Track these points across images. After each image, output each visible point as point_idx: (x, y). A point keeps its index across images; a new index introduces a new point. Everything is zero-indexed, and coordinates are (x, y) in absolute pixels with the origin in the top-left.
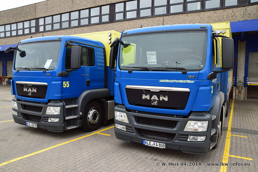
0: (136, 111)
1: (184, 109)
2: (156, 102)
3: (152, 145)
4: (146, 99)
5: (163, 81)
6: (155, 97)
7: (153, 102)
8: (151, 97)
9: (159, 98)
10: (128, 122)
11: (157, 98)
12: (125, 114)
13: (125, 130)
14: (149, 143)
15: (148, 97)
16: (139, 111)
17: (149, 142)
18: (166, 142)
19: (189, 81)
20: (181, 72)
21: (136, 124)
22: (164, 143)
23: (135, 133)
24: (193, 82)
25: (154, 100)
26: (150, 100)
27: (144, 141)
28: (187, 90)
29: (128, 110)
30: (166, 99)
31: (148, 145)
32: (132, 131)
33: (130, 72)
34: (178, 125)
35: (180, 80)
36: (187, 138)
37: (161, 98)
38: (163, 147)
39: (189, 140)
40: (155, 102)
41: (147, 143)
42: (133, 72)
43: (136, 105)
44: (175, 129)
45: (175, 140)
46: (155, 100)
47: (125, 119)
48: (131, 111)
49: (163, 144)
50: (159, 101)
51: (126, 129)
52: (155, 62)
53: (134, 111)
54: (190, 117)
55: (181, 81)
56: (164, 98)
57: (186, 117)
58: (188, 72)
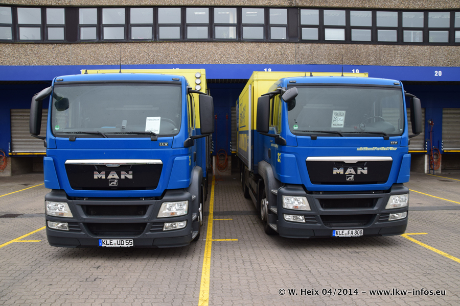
0: (320, 192)
1: (386, 182)
2: (353, 176)
3: (346, 234)
4: (338, 175)
5: (361, 149)
6: (350, 171)
7: (348, 177)
8: (345, 171)
9: (356, 171)
10: (310, 210)
11: (353, 172)
12: (305, 198)
13: (304, 221)
14: (341, 233)
15: (341, 171)
16: (324, 192)
17: (341, 231)
18: (363, 227)
19: (391, 148)
20: (382, 138)
21: (321, 209)
22: (362, 229)
23: (320, 223)
24: (395, 149)
25: (349, 174)
26: (344, 175)
27: (333, 231)
28: (390, 158)
29: (309, 192)
30: (365, 172)
31: (340, 236)
32: (315, 221)
33: (314, 138)
34: (379, 202)
35: (382, 147)
36: (388, 217)
37: (359, 171)
38: (360, 235)
39: (390, 220)
40: (351, 176)
41: (338, 233)
42: (318, 137)
43: (322, 183)
44: (375, 208)
45: (376, 222)
46: (352, 174)
47: (304, 205)
48: (313, 193)
49: (360, 230)
50: (356, 176)
51: (305, 219)
52: (342, 125)
53: (318, 192)
54: (392, 191)
55: (383, 149)
56: (363, 171)
57: (388, 191)
58: (390, 138)
